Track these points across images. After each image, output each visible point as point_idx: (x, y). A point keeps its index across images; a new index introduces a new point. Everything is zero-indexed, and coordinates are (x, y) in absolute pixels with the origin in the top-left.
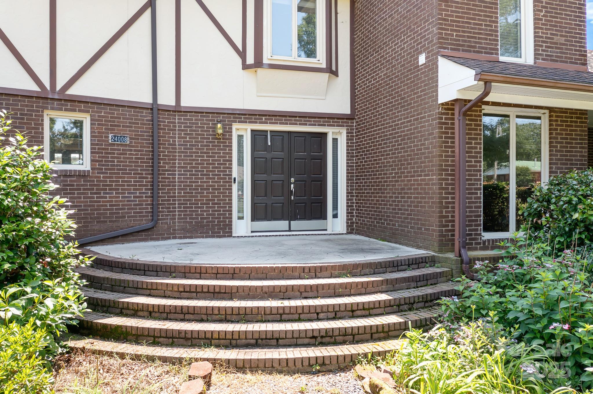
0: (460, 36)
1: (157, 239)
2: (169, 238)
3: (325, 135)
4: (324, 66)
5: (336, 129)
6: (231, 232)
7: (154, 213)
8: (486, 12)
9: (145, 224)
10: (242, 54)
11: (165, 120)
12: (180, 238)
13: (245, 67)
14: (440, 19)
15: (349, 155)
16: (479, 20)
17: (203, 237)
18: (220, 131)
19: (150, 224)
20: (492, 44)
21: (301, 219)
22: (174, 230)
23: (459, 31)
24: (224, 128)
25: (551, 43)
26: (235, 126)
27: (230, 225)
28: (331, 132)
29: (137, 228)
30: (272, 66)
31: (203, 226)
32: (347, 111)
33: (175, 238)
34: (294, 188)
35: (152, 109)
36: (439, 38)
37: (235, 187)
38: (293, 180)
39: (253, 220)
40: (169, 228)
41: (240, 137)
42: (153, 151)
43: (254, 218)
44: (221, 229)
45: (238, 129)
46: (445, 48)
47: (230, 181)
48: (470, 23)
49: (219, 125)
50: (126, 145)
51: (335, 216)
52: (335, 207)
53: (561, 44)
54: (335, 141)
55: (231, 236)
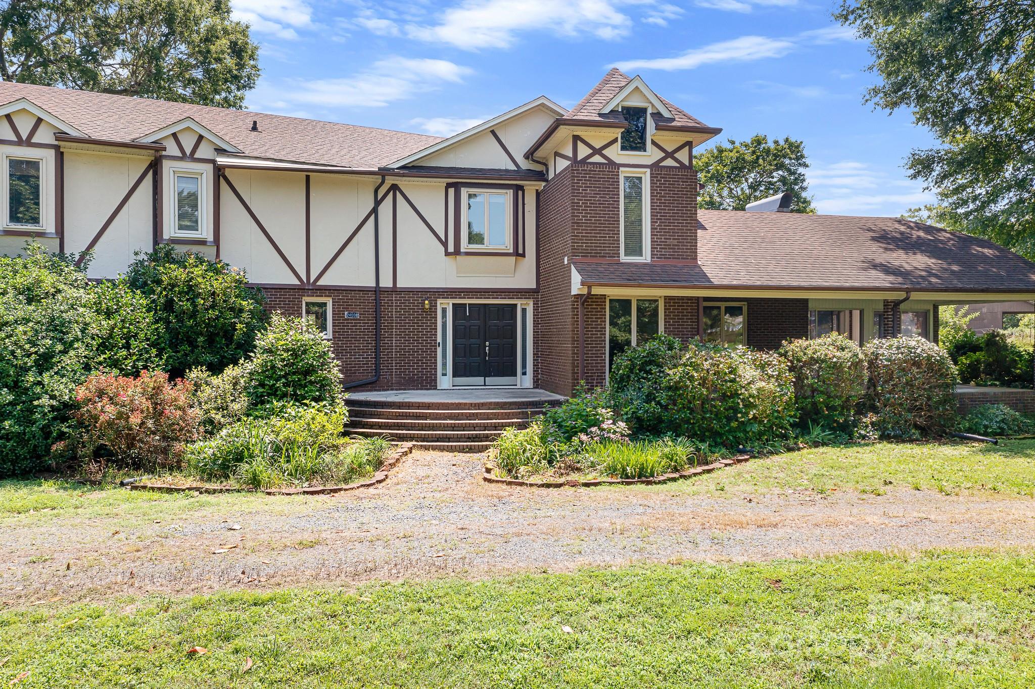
0: (589, 246)
1: (379, 390)
2: (388, 390)
3: (516, 305)
4: (511, 251)
5: (524, 301)
6: (436, 386)
7: (377, 370)
8: (609, 227)
9: (370, 377)
10: (445, 244)
11: (385, 299)
12: (396, 390)
13: (447, 254)
14: (572, 236)
15: (536, 324)
16: (604, 234)
17: (414, 389)
18: (427, 307)
19: (374, 379)
20: (614, 250)
21: (495, 376)
22: (392, 383)
23: (588, 243)
24: (430, 303)
25: (664, 245)
26: (439, 301)
27: (435, 380)
28: (520, 303)
29: (364, 381)
30: (467, 254)
31: (414, 381)
32: (533, 285)
33: (392, 390)
34: (489, 350)
35: (375, 291)
36: (572, 249)
37: (439, 350)
38: (487, 343)
39: (454, 376)
40: (388, 382)
41: (444, 311)
42: (376, 323)
43: (455, 375)
44: (428, 383)
45: (441, 303)
46: (576, 256)
47: (435, 345)
48: (596, 237)
49: (427, 302)
50: (357, 320)
51: (524, 374)
52: (524, 366)
53: (673, 245)
54: (524, 311)
55: (436, 389)
